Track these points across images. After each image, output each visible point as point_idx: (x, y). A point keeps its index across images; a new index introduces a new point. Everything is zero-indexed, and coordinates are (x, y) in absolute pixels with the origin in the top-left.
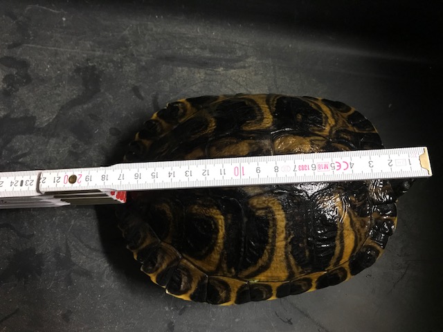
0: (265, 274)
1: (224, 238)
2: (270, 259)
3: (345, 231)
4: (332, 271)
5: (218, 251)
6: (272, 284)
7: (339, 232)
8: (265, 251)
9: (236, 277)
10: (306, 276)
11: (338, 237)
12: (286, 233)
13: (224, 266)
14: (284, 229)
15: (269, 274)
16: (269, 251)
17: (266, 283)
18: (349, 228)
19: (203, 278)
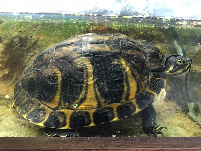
0: (84, 104)
1: (61, 84)
2: (86, 93)
3: (128, 78)
4: (125, 104)
5: (58, 93)
6: (89, 111)
7: (125, 77)
8: (83, 89)
9: (68, 108)
10: (108, 105)
11: (124, 81)
12: (94, 77)
13: (62, 102)
14: (92, 74)
15: (87, 104)
16: (85, 88)
17: (86, 110)
18: (131, 76)
19: (51, 113)
